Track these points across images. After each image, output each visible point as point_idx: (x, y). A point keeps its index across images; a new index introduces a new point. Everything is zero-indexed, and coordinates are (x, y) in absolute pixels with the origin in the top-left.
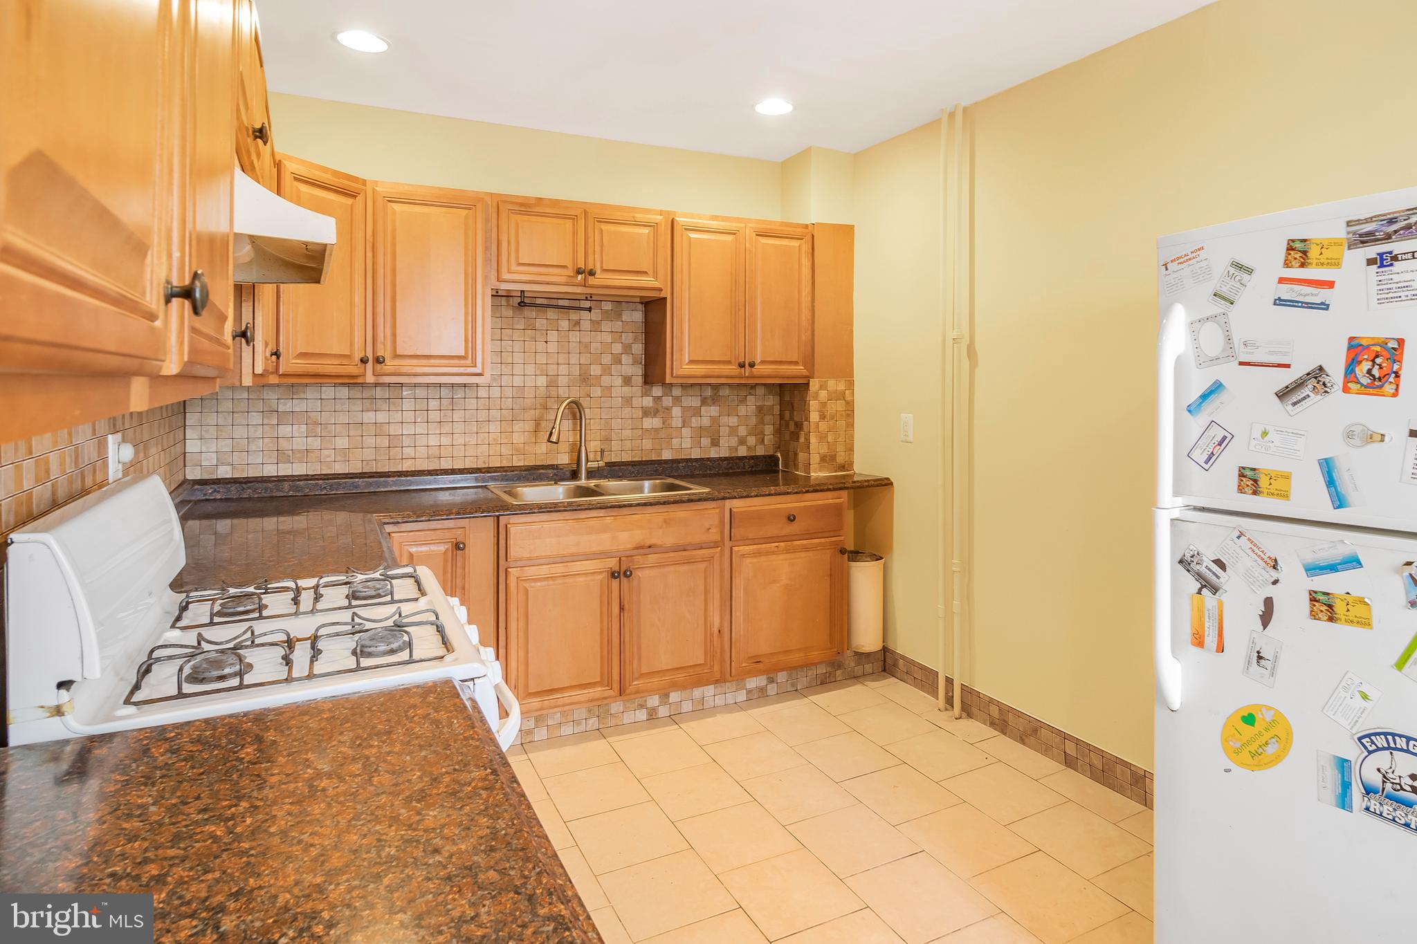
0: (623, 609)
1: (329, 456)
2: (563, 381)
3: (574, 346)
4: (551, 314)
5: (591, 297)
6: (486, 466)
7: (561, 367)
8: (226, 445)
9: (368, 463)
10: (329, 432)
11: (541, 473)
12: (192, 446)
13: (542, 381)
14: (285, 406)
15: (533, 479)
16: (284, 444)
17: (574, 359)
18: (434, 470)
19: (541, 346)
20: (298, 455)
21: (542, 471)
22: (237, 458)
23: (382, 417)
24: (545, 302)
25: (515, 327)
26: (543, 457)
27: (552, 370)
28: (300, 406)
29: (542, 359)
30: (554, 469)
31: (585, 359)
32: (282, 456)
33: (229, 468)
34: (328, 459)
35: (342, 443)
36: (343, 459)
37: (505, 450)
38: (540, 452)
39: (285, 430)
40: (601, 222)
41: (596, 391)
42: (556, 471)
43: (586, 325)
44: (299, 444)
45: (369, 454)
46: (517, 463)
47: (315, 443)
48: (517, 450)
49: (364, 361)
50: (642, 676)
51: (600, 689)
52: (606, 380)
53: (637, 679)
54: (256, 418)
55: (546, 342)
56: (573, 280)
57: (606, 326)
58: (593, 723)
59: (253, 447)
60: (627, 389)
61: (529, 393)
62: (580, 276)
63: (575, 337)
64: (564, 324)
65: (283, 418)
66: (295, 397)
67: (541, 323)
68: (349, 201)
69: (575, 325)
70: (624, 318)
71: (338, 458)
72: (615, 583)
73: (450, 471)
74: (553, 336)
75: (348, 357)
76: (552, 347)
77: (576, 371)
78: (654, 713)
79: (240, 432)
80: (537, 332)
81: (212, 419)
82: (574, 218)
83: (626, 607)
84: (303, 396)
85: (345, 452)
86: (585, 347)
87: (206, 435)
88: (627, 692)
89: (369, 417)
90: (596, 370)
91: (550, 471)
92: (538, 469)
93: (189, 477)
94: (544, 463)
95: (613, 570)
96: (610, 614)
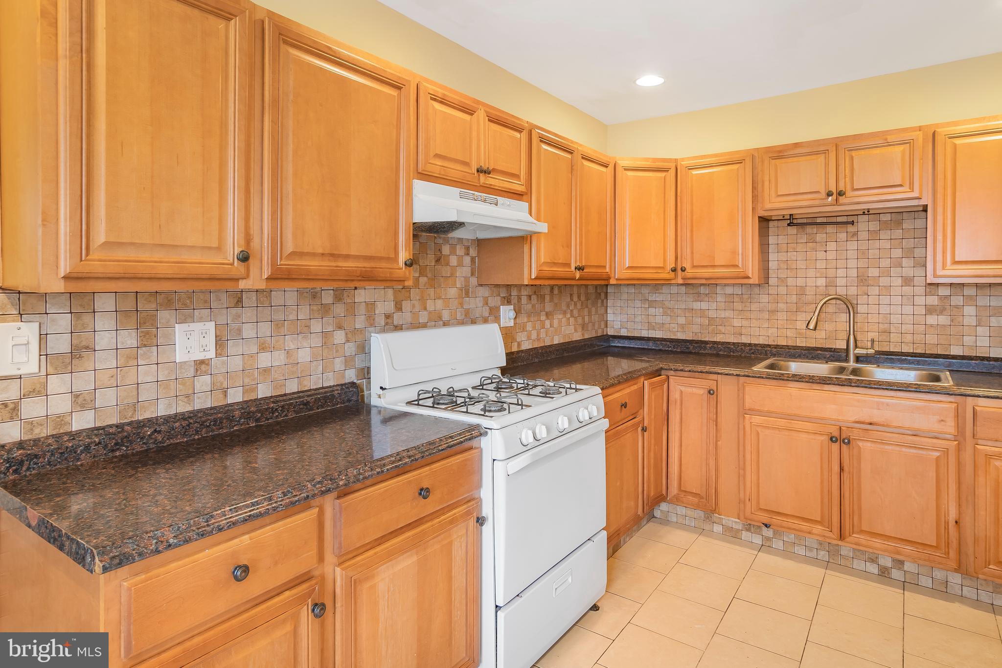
0: (843, 470)
1: (674, 328)
2: (841, 282)
3: (852, 254)
4: (830, 229)
5: (868, 212)
6: (775, 343)
7: (839, 271)
8: (624, 318)
9: (696, 334)
10: (675, 313)
11: (818, 354)
12: (610, 317)
13: (822, 282)
14: (652, 298)
15: (812, 357)
16: (651, 319)
17: (852, 263)
18: (737, 343)
19: (821, 255)
20: (658, 326)
21: (819, 352)
22: (630, 325)
23: (704, 305)
24: (824, 220)
25: (799, 241)
26: (822, 341)
27: (831, 273)
28: (659, 297)
29: (821, 265)
30: (831, 351)
31: (862, 263)
32: (651, 327)
33: (626, 330)
34: (674, 330)
35: (682, 320)
36: (682, 330)
37: (790, 333)
38: (820, 337)
39: (652, 311)
40: (851, 150)
41: (874, 290)
42: (832, 353)
43: (863, 235)
44: (659, 319)
45: (696, 329)
46: (800, 344)
47: (667, 319)
48: (800, 333)
49: (674, 270)
50: (862, 532)
51: (820, 527)
52: (884, 281)
53: (858, 533)
54: (638, 304)
55: (826, 251)
56: (825, 202)
57: (884, 235)
58: (823, 555)
59: (637, 320)
60: (907, 290)
61: (810, 291)
62: (831, 197)
63: (852, 245)
64: (843, 236)
65: (652, 304)
66: (657, 292)
67: (820, 237)
68: (663, 174)
69: (853, 236)
70: (905, 226)
71: (679, 329)
72: (835, 447)
73: (748, 345)
74: (832, 246)
75: (662, 268)
76: (831, 255)
77: (853, 273)
78: (886, 572)
79: (631, 311)
80: (818, 244)
81: (619, 303)
82: (826, 152)
83: (846, 468)
84: (661, 291)
85: (682, 326)
86: (862, 254)
87: (616, 312)
88: (847, 539)
89: (697, 305)
90: (873, 272)
91: (827, 353)
92: (817, 350)
93: (609, 334)
94: (824, 346)
95: (833, 435)
96: (830, 470)
